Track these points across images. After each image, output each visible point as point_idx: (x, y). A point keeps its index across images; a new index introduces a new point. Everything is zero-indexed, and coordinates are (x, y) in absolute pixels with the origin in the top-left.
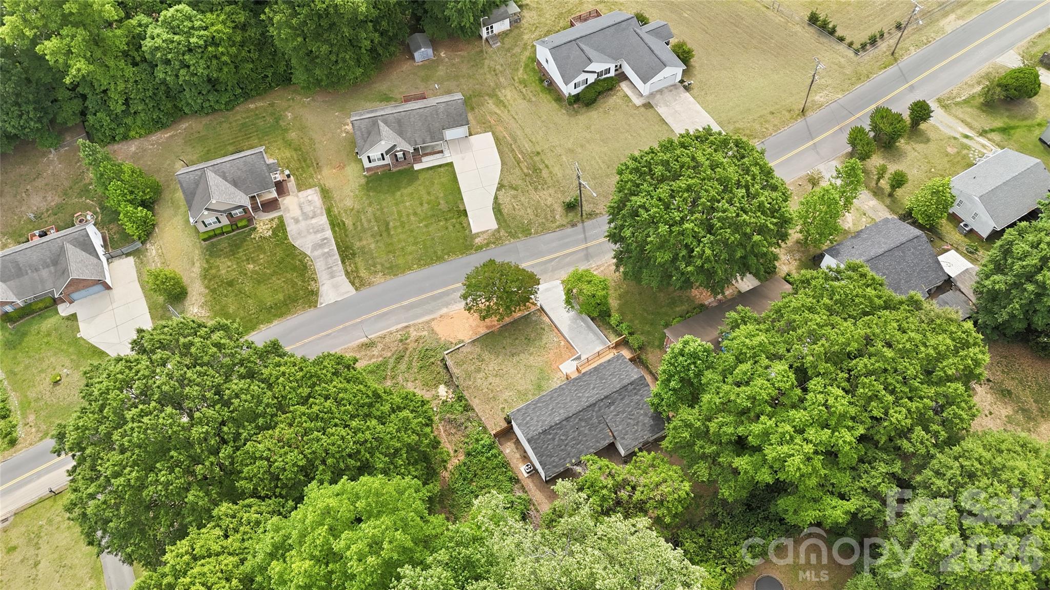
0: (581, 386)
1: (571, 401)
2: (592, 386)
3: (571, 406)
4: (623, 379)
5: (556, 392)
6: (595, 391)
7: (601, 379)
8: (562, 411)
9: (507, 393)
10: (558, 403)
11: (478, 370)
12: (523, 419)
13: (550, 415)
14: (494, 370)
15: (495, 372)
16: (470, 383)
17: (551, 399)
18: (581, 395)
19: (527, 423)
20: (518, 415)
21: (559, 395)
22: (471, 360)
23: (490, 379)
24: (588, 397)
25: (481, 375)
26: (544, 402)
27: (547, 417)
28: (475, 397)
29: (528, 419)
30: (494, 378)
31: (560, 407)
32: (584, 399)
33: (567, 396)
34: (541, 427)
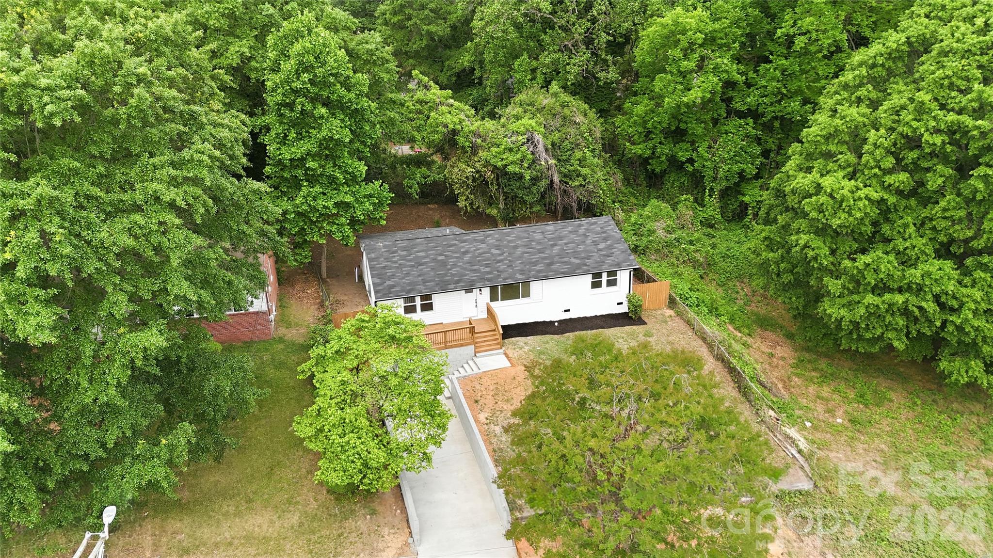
0: (487, 266)
1: (516, 247)
2: (467, 258)
3: (519, 238)
4: (404, 249)
5: (539, 271)
6: (466, 246)
7: (444, 264)
8: (538, 236)
10: (540, 251)
12: (610, 247)
13: (561, 238)
17: (552, 264)
18: (494, 251)
19: (605, 239)
20: (621, 258)
21: (535, 264)
24: (483, 242)
26: (566, 263)
27: (565, 236)
29: (602, 246)
31: (539, 243)
32: (490, 240)
33: (520, 257)
34: (580, 225)
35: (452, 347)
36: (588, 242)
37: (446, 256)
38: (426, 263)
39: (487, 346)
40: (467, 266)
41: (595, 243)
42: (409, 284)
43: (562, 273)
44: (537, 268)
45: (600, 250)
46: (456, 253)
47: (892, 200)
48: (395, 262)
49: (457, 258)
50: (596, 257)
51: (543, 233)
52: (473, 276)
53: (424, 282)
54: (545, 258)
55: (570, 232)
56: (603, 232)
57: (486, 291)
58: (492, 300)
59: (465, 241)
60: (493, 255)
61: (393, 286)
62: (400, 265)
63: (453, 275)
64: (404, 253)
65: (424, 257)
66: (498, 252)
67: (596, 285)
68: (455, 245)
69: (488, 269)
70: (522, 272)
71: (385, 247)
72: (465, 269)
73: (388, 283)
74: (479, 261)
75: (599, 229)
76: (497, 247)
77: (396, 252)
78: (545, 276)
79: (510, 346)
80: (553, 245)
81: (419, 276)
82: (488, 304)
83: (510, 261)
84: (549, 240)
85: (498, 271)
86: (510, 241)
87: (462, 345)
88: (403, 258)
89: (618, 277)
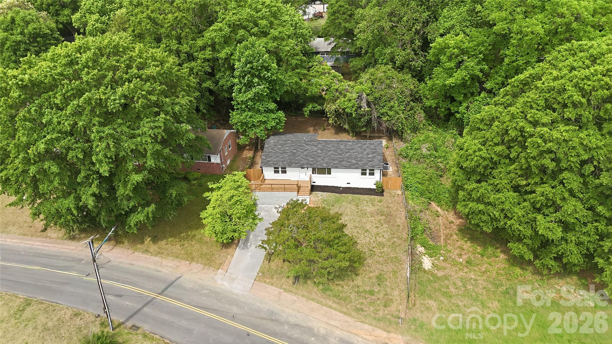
0: (313, 158)
1: (329, 151)
2: (306, 153)
3: (333, 147)
4: (281, 145)
5: (335, 164)
6: (308, 147)
7: (295, 154)
9: (368, 210)
10: (340, 154)
11: (381, 244)
12: (374, 157)
13: (352, 149)
14: (365, 237)
15: (366, 234)
16: (395, 240)
17: (342, 161)
18: (319, 151)
19: (374, 153)
20: (376, 163)
21: (334, 160)
22: (382, 257)
23: (375, 231)
24: (316, 146)
25: (381, 240)
26: (349, 162)
27: (355, 149)
28: (399, 226)
29: (370, 156)
30: (370, 230)
31: (341, 150)
32: (320, 146)
33: (330, 156)
34: (365, 144)
35: (287, 191)
36: (365, 153)
37: (297, 151)
38: (287, 152)
39: (303, 193)
40: (304, 157)
41: (368, 154)
42: (276, 161)
43: (345, 166)
44: (335, 162)
45: (369, 158)
46: (302, 150)
47: (496, 158)
48: (275, 150)
49: (302, 152)
50: (365, 161)
51: (345, 145)
52: (304, 162)
53: (283, 161)
54: (340, 158)
55: (359, 147)
56: (374, 149)
57: (310, 170)
58: (313, 173)
59: (308, 145)
60: (318, 153)
61: (269, 161)
62: (276, 152)
63: (296, 160)
64: (280, 147)
65: (288, 150)
66: (321, 152)
67: (364, 174)
68: (303, 146)
69: (312, 160)
70: (327, 163)
71: (273, 142)
72: (303, 158)
73: (268, 159)
74: (310, 155)
75: (373, 147)
76: (321, 150)
77: (277, 145)
78: (336, 167)
79: (314, 195)
80: (347, 152)
81: (282, 158)
82: (311, 175)
83: (324, 157)
84: (346, 150)
85: (316, 161)
86: (328, 148)
87: (291, 191)
88: (279, 149)
89: (375, 172)
